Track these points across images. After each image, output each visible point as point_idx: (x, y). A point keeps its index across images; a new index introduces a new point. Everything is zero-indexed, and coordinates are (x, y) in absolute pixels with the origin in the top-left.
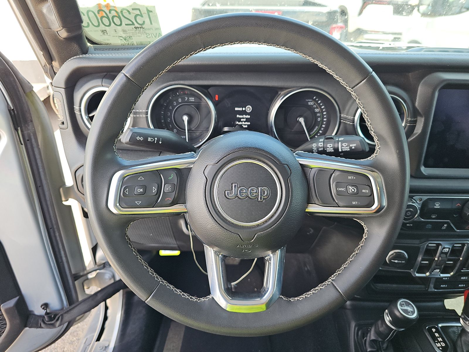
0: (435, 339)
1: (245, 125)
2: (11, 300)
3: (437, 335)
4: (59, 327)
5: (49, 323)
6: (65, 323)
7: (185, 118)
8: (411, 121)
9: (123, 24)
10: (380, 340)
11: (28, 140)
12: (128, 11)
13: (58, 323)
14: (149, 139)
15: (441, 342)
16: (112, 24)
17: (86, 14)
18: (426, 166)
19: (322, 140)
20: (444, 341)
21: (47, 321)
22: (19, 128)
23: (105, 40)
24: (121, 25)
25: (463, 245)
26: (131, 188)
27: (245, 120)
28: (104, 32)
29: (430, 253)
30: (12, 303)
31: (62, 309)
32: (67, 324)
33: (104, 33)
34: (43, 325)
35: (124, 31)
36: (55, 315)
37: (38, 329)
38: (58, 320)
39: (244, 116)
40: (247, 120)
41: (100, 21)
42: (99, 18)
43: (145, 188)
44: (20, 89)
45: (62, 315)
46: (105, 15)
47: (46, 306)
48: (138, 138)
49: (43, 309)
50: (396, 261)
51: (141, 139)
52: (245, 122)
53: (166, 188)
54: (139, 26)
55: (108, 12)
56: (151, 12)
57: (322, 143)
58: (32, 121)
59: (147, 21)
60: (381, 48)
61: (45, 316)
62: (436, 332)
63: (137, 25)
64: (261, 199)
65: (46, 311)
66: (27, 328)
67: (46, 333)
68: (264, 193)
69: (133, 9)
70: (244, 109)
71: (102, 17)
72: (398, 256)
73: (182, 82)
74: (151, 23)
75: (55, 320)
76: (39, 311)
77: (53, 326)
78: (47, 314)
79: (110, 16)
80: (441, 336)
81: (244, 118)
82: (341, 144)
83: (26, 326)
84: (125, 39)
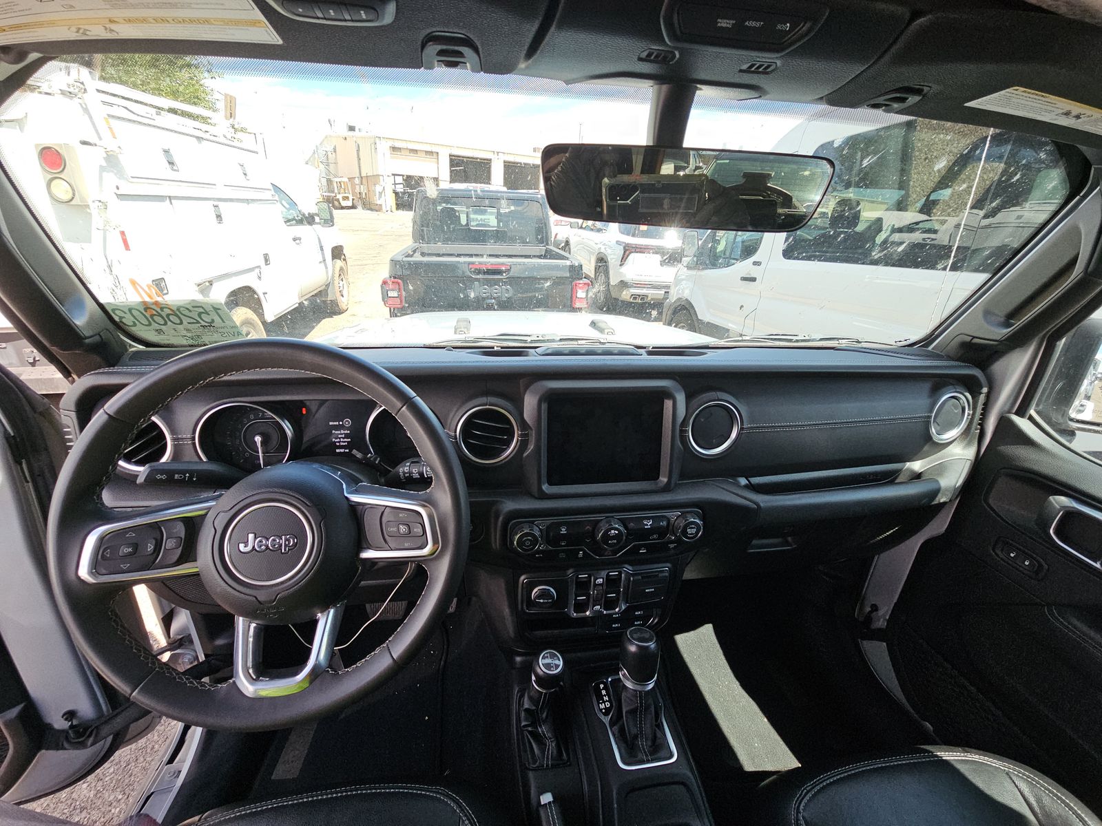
0: (600, 697)
1: (345, 442)
2: (13, 710)
3: (604, 692)
4: (92, 747)
5: (77, 740)
6: (108, 736)
7: (258, 439)
8: (522, 434)
9: (185, 322)
10: (534, 708)
11: (39, 475)
12: (188, 309)
13: (91, 740)
14: (176, 476)
15: (607, 701)
16: (169, 323)
17: (128, 312)
18: (550, 483)
19: (408, 464)
20: (610, 701)
21: (74, 739)
22: (24, 461)
23: (164, 340)
24: (181, 323)
25: (620, 573)
26: (115, 549)
27: (343, 436)
28: (159, 331)
29: (583, 586)
30: (14, 712)
31: (99, 718)
32: (110, 738)
33: (159, 333)
34: (66, 745)
35: (188, 330)
36: (86, 729)
37: (59, 751)
38: (89, 736)
39: (342, 432)
40: (347, 436)
41: (150, 319)
42: (148, 316)
43: (136, 547)
44: (28, 408)
45: (97, 727)
46: (155, 313)
47: (70, 715)
48: (159, 477)
49: (66, 719)
50: (542, 601)
51: (164, 477)
52: (343, 438)
53: (169, 544)
54: (207, 324)
55: (159, 310)
56: (219, 309)
57: (408, 468)
58: (46, 449)
59: (217, 319)
60: (529, 340)
61: (70, 732)
62: (603, 689)
63: (204, 324)
64: (285, 550)
65: (70, 723)
66: (43, 751)
67: (74, 757)
68: (289, 543)
69: (193, 307)
70: (341, 423)
71: (152, 316)
72: (543, 594)
73: (239, 399)
74: (224, 322)
75: (86, 736)
76: (60, 724)
77: (82, 745)
78: (72, 727)
79: (164, 314)
80: (608, 694)
81: (342, 434)
82: (426, 469)
83: (39, 749)
84: (192, 339)
